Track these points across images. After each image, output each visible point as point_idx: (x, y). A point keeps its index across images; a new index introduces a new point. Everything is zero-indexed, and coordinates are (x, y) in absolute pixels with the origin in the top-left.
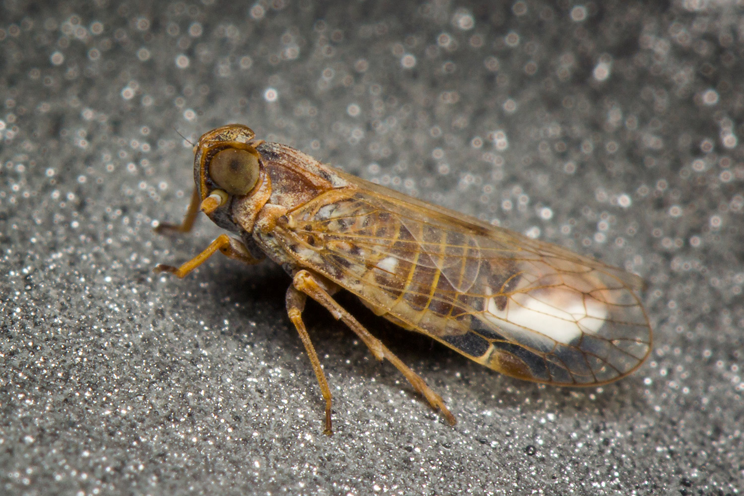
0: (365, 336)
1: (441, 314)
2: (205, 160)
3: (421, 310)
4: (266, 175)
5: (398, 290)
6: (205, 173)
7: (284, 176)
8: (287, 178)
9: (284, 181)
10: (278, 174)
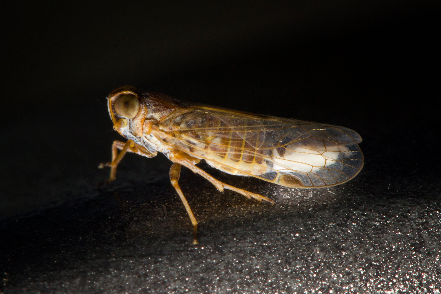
0: (212, 180)
1: (249, 161)
2: (111, 104)
3: (238, 161)
4: (143, 106)
5: (224, 153)
6: (113, 111)
7: (152, 105)
8: (154, 106)
9: (153, 107)
10: (149, 104)
